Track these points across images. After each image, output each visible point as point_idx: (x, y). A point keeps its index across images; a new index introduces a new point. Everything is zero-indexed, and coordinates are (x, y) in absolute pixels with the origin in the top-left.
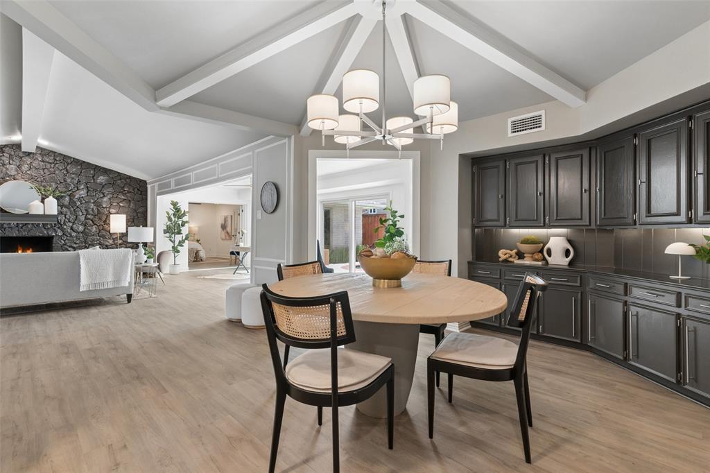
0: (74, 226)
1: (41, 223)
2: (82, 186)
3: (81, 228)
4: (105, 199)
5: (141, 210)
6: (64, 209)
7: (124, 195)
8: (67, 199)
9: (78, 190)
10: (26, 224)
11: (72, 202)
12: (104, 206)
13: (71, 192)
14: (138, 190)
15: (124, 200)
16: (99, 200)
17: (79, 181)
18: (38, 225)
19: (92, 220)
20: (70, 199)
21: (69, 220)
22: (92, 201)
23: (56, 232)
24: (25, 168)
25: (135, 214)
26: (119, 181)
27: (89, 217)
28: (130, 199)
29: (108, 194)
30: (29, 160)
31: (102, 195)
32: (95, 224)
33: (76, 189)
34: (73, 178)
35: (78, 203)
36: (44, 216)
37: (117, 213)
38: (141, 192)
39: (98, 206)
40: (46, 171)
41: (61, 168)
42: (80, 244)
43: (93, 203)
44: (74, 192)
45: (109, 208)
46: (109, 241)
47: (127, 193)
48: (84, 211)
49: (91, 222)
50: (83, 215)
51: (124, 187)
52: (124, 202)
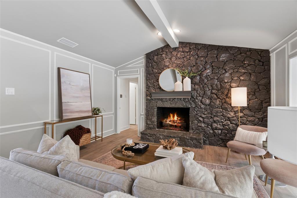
0: (203, 100)
1: (182, 97)
2: (208, 66)
3: (208, 101)
4: (227, 75)
5: (263, 82)
6: (196, 86)
7: (244, 68)
8: (198, 78)
9: (205, 70)
10: (174, 99)
11: (201, 80)
12: (226, 81)
13: (200, 72)
14: (260, 61)
15: (245, 73)
16: (222, 76)
17: (206, 62)
18: (180, 99)
19: (216, 95)
20: (200, 78)
21: (199, 94)
22: (216, 78)
23: (191, 104)
24: (173, 59)
25: (256, 87)
27: (214, 91)
28: (250, 71)
29: (229, 70)
30: (174, 53)
31: (224, 72)
32: (219, 98)
34: (202, 61)
35: (206, 80)
36: (183, 93)
37: (238, 87)
38: (263, 63)
39: (221, 82)
40: (185, 59)
41: (194, 54)
42: (208, 115)
43: (217, 79)
44: (202, 72)
45: (231, 82)
46: (231, 113)
47: (248, 66)
48: (210, 87)
49: (215, 96)
50: (209, 90)
51: (244, 61)
52: (244, 75)
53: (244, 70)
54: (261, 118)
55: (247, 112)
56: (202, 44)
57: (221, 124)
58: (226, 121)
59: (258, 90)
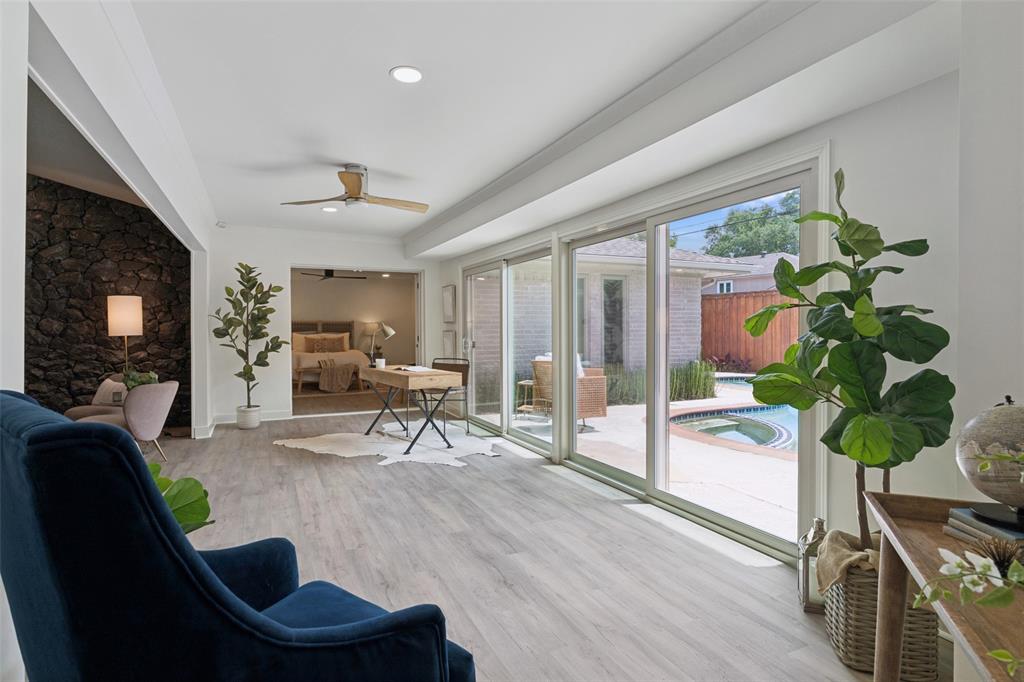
0: (44, 322)
2: (58, 238)
3: (57, 326)
4: (109, 264)
7: (146, 253)
9: (50, 245)
11: (38, 271)
13: (35, 250)
15: (148, 265)
16: (94, 267)
17: (52, 227)
19: (81, 310)
20: (34, 265)
22: (79, 269)
26: (137, 225)
27: (74, 302)
28: (159, 261)
29: (112, 254)
31: (100, 256)
32: (88, 318)
33: (46, 243)
35: (50, 273)
39: (92, 280)
42: (58, 361)
43: (83, 273)
44: (40, 250)
45: (115, 283)
46: (116, 353)
47: (156, 249)
48: (62, 290)
49: (79, 314)
50: (62, 298)
51: (148, 238)
52: (148, 270)
53: (147, 256)
54: (183, 359)
55: (154, 348)
56: (40, 178)
57: (95, 379)
58: (106, 371)
59: (176, 302)
